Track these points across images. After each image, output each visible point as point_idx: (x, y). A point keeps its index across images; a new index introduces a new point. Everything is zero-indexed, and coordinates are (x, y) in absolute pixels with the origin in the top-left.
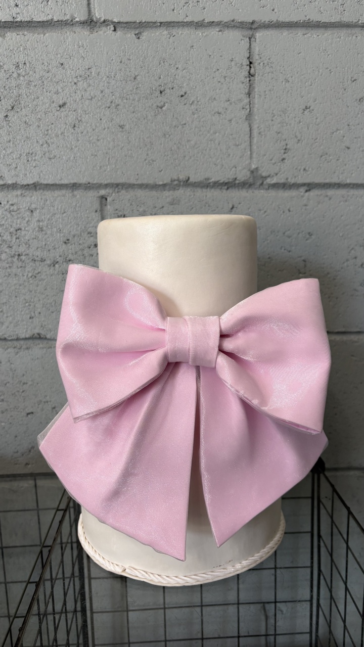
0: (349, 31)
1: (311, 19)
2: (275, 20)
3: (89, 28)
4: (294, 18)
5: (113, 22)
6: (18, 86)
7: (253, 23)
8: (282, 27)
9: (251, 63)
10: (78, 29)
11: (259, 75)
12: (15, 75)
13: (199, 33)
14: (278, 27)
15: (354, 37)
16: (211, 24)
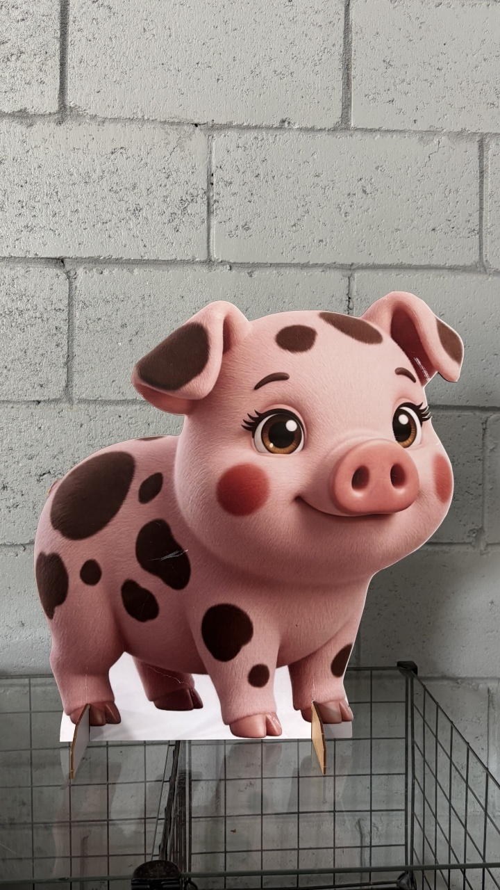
0: (437, 272)
1: (404, 262)
2: (371, 264)
3: (207, 266)
4: (388, 262)
5: (229, 263)
6: (143, 315)
7: (352, 265)
8: (378, 268)
9: (349, 298)
10: (198, 267)
11: (356, 309)
12: (141, 305)
13: (304, 273)
14: (374, 268)
15: (442, 278)
16: (315, 265)
